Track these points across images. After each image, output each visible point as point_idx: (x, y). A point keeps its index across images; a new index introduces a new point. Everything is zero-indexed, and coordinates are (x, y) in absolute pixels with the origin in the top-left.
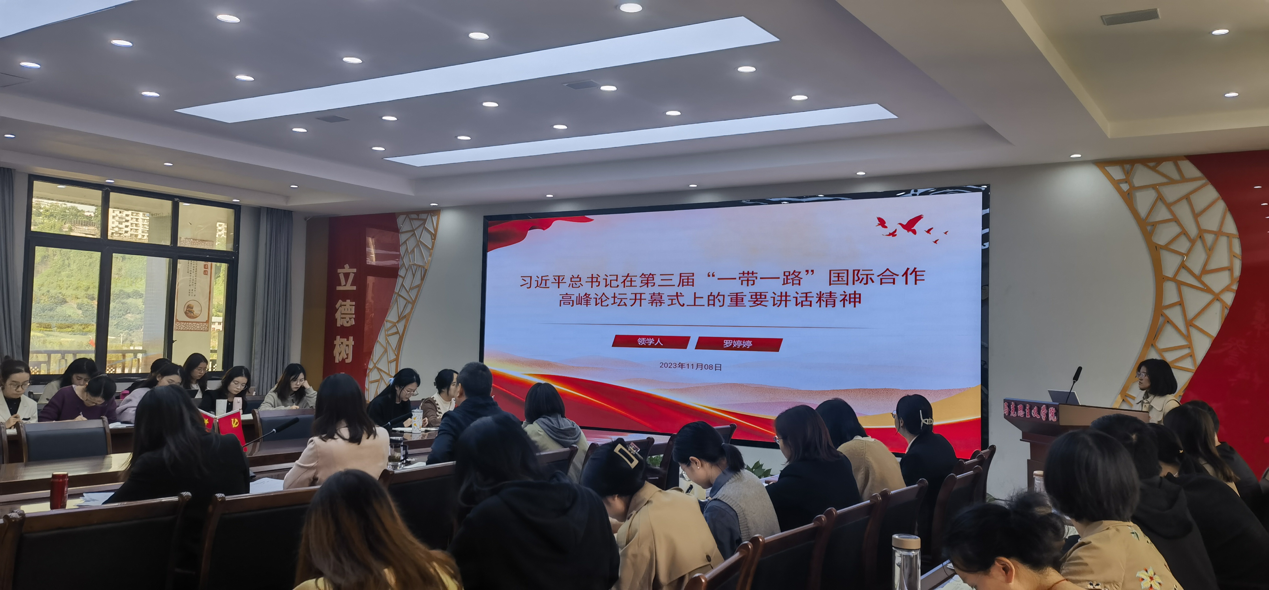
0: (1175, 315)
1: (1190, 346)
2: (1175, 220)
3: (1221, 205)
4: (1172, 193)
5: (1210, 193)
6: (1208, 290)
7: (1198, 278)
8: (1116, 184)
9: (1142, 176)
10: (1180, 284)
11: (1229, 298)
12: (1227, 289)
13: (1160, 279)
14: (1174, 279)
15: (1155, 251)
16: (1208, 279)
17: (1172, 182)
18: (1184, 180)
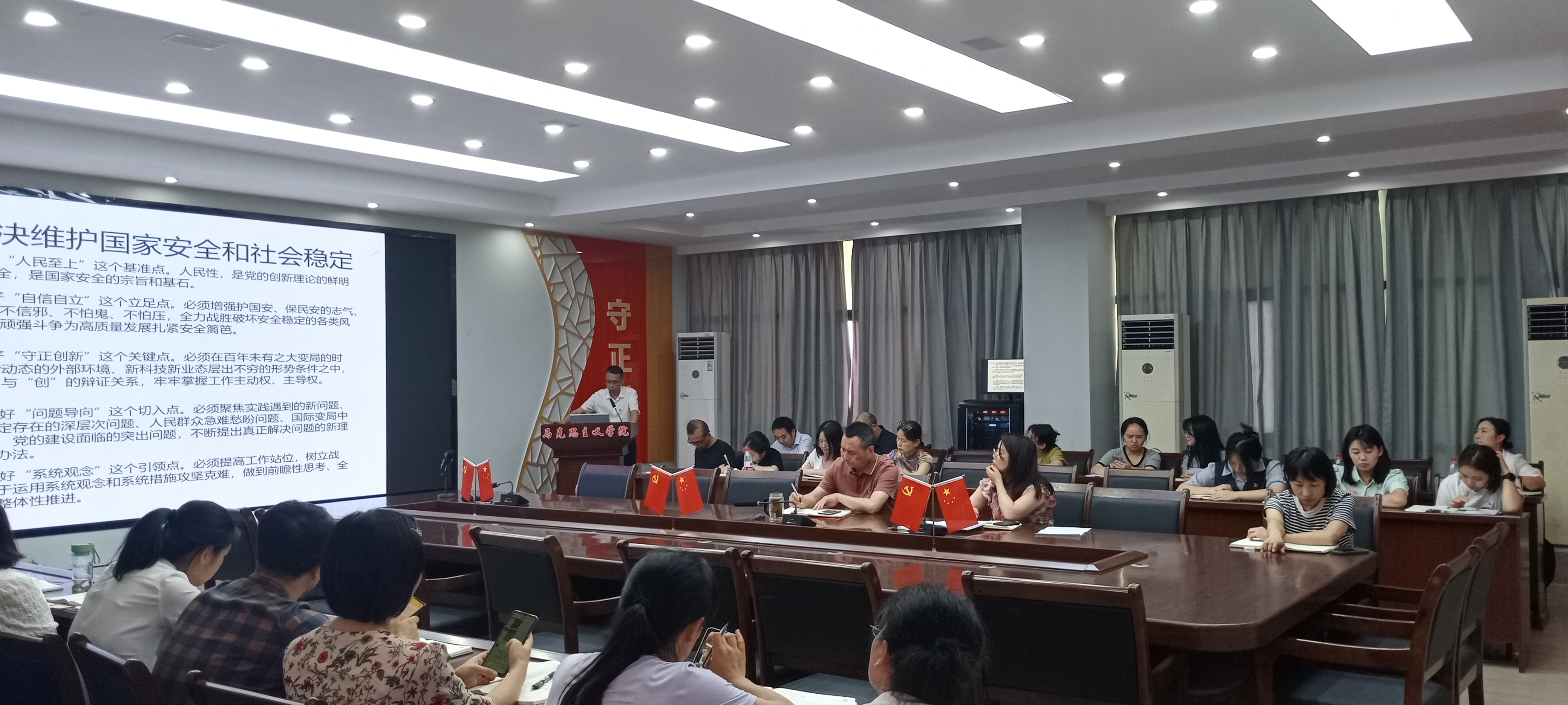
0: (564, 353)
1: (572, 377)
2: (564, 282)
3: (586, 276)
4: (564, 263)
5: (580, 267)
6: (580, 337)
7: (575, 327)
8: (534, 249)
9: (549, 248)
10: (567, 331)
11: (590, 342)
12: (588, 336)
13: (558, 327)
14: (563, 327)
15: (555, 304)
16: (580, 328)
17: (563, 254)
18: (568, 254)
